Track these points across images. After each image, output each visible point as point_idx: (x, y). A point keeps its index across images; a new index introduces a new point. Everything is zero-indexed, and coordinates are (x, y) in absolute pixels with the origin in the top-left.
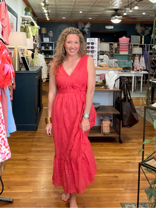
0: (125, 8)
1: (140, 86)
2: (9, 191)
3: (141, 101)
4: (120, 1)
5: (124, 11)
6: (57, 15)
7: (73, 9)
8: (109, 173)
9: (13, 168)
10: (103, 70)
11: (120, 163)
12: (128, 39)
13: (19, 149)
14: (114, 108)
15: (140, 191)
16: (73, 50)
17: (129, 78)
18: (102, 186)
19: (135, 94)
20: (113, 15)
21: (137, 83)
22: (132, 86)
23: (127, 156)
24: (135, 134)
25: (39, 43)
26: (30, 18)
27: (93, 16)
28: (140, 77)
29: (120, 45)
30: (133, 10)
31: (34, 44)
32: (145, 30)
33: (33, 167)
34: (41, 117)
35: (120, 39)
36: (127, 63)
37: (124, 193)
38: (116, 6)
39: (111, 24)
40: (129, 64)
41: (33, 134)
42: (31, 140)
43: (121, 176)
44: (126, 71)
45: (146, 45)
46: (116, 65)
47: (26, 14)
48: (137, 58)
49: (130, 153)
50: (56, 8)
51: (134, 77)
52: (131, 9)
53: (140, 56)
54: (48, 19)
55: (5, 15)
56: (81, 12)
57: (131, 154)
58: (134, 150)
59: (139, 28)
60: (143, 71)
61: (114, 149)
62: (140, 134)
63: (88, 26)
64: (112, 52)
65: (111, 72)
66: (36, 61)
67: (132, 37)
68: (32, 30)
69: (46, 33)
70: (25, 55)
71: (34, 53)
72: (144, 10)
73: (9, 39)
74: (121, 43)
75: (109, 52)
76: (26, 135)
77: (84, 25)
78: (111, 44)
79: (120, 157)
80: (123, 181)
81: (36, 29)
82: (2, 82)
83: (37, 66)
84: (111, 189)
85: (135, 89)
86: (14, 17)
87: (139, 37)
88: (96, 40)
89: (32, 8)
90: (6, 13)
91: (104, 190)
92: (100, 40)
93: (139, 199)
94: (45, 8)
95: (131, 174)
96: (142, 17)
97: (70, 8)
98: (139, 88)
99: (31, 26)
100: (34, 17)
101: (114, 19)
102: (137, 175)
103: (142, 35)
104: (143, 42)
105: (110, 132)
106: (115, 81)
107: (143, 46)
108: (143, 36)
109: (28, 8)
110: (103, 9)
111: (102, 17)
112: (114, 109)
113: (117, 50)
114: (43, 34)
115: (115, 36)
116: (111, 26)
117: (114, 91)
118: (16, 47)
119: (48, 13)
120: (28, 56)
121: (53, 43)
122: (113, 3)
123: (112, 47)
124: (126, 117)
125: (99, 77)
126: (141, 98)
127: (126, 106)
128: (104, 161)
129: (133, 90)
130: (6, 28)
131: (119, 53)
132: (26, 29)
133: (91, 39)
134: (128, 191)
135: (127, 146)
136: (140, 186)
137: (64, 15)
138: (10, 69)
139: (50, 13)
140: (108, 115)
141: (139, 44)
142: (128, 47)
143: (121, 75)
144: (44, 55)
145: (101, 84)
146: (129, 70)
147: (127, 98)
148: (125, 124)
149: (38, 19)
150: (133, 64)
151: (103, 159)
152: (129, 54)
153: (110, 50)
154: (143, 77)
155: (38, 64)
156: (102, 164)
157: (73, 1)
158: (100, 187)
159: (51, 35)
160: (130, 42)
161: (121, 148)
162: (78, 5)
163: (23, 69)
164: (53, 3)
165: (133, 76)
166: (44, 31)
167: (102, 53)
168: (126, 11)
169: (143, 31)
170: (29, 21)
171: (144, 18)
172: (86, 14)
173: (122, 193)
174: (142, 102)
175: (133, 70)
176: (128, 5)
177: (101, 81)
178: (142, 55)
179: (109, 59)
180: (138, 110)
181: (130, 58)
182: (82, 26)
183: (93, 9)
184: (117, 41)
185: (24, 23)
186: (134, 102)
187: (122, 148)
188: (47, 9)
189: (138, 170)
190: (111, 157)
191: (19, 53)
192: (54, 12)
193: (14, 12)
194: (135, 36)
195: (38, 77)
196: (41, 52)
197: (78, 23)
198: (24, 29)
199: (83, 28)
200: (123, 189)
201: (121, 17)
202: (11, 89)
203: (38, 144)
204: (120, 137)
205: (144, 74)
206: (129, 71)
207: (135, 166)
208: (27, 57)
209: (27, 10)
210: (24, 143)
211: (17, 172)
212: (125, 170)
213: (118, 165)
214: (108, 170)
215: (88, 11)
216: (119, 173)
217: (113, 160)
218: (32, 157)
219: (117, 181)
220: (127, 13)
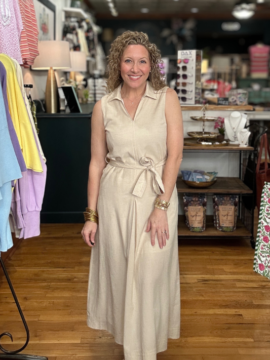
8: (226, 308)
9: (47, 295)
11: (247, 288)
13: (59, 258)
18: (211, 333)
37: (254, 347)
39: (235, 20)
42: (81, 241)
43: (248, 315)
47: (72, 5)
61: (237, 260)
76: (73, 233)
79: (247, 276)
80: (251, 325)
84: (229, 339)
86: (48, 11)
91: (215, 340)
118: (51, 68)
128: (216, 284)
134: (262, 344)
143: (252, 117)
151: (214, 279)
156: (213, 290)
158: (208, 336)
161: (249, 258)
172: (186, 3)
173: (250, 348)
184: (244, 51)
190: (230, 276)
199: (181, 29)
200: (252, 340)
201: (252, 6)
211: (53, 303)
212: (256, 303)
213: (244, 291)
214: (223, 301)
216: (245, 308)
217: (234, 282)
218: (81, 275)
219: (240, 324)
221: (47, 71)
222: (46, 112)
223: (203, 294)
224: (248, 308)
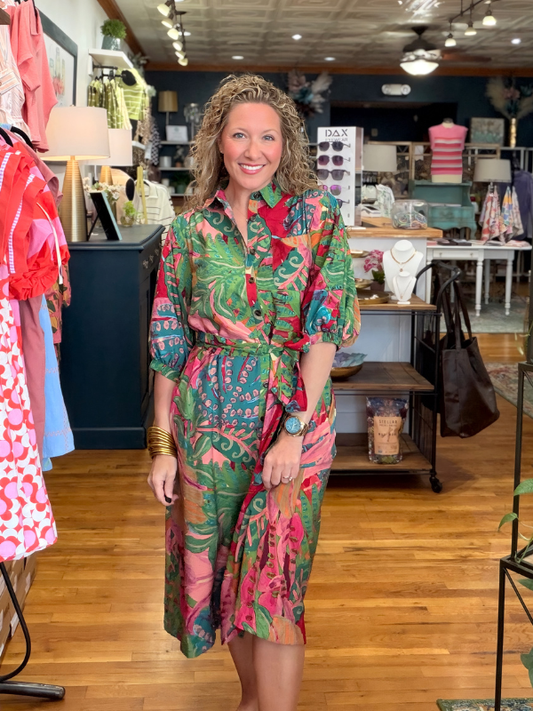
0: (451, 20)
1: (504, 294)
2: (51, 661)
3: (507, 344)
5: (446, 34)
6: (214, 47)
7: (269, 26)
8: (396, 597)
9: (65, 578)
10: (376, 238)
11: (434, 560)
12: (462, 130)
13: (85, 512)
14: (414, 369)
15: (505, 657)
17: (466, 266)
18: (371, 640)
19: (486, 321)
20: (410, 48)
21: (491, 283)
22: (473, 296)
23: (459, 535)
24: (487, 461)
25: (151, 146)
26: (121, 58)
27: (340, 52)
28: (502, 264)
29: (435, 149)
30: (477, 30)
31: (135, 149)
32: (519, 99)
33: (132, 577)
35: (434, 131)
36: (456, 214)
37: (450, 665)
38: (418, 17)
39: (403, 78)
40: (464, 215)
41: (134, 462)
42: (124, 481)
43: (438, 608)
44: (455, 240)
45: (522, 149)
46: (418, 222)
47: (106, 46)
48: (492, 195)
49: (471, 526)
50: (210, 25)
51: (484, 262)
52: (470, 25)
53: (502, 188)
54: (183, 61)
55: (35, 49)
56: (297, 37)
57: (473, 529)
58: (483, 515)
59: (498, 93)
60: (513, 242)
61: (416, 512)
62: (506, 460)
63: (321, 85)
64: (406, 175)
65: (404, 245)
66: (140, 209)
67: (475, 121)
68: (126, 99)
69: (176, 110)
70: (104, 188)
71: (135, 179)
72: (516, 28)
73: (48, 131)
74: (437, 145)
75: (396, 177)
76: (109, 466)
77: (307, 81)
78: (403, 147)
79: (434, 541)
80: (443, 625)
81: (140, 98)
82: (24, 280)
83: (146, 225)
84: (406, 652)
85: (487, 302)
86: (64, 54)
87: (500, 122)
88: (349, 134)
89: (126, 24)
90: (37, 43)
91: (380, 654)
92: (365, 135)
93: (503, 686)
94: (174, 24)
95: (475, 600)
96: (506, 52)
97: (259, 25)
98: (502, 301)
99: (123, 84)
100: (135, 53)
101: (412, 61)
102: (495, 603)
103: (509, 117)
104: (513, 141)
105: (399, 455)
106: (418, 277)
108: (514, 121)
109: (114, 23)
110: (373, 26)
111: (372, 52)
112: (415, 373)
113: (423, 169)
114: (165, 113)
115: (416, 118)
116: (404, 83)
117: (413, 312)
118: (73, 157)
119: (183, 40)
120: (114, 191)
122: (407, 5)
123: (407, 158)
124: (458, 401)
125: (362, 262)
126: (506, 336)
127: (454, 362)
128: (377, 556)
129: (478, 307)
130: (39, 93)
131: (429, 178)
132: (107, 98)
133: (333, 129)
134: (465, 659)
135: (459, 503)
136: (505, 643)
137: (240, 47)
138: (52, 234)
139: (189, 42)
140: (394, 396)
141: (498, 147)
142: (460, 158)
143: (437, 256)
144: (171, 185)
145: (369, 288)
146: (465, 237)
147: (458, 334)
148: (452, 425)
149: (147, 60)
150: (477, 217)
151: (369, 546)
152: (464, 181)
153: (399, 168)
154: (515, 262)
155: (149, 216)
156: (373, 566)
158: (367, 646)
159: (192, 118)
160: (468, 139)
161: (437, 508)
162: (287, 12)
163: (98, 236)
164: (201, 6)
165: (480, 258)
166: (169, 103)
167: (371, 179)
168: (455, 34)
169: (512, 102)
170: (116, 69)
171: (515, 56)
172: (314, 45)
173: (442, 665)
174: (510, 348)
175: (479, 237)
176: (462, 13)
177: (369, 277)
178: (512, 185)
179: (396, 199)
180: (496, 377)
181: (470, 195)
182: (300, 84)
183: (342, 26)
184: (422, 136)
185: (99, 75)
186: (482, 348)
187: (443, 508)
188: (181, 28)
189: (496, 585)
190: (403, 541)
191: (84, 180)
192: (204, 39)
193: (65, 37)
194: (487, 120)
195: (150, 262)
196: (159, 176)
197: (286, 75)
198: (101, 96)
199: (305, 93)
200: (446, 652)
201: (436, 53)
202: (56, 306)
204: (433, 472)
205: (516, 252)
206: (464, 241)
207: (487, 570)
208: (110, 194)
209: (109, 30)
210: (100, 493)
211: (77, 592)
212: (451, 586)
213: (428, 568)
214: (394, 584)
215: (322, 32)
216: (432, 596)
217: (410, 552)
218: (127, 542)
219: (423, 624)
220: (456, 39)
223: (355, 573)
224: (438, 597)
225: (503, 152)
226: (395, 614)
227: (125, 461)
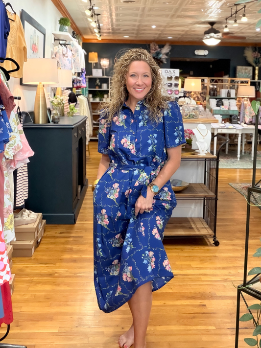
0: (226, 19)
1: (251, 150)
2: (19, 331)
4: (218, 9)
5: (224, 26)
6: (114, 31)
7: (140, 21)
8: (191, 299)
9: (29, 289)
11: (211, 281)
13: (43, 255)
15: (240, 331)
16: (141, 89)
18: (177, 322)
19: (242, 163)
20: (207, 33)
21: (245, 145)
22: (237, 150)
26: (68, 36)
27: (175, 34)
30: (239, 24)
32: (260, 57)
33: (62, 289)
34: (84, 202)
37: (216, 334)
38: (211, 17)
39: (204, 47)
41: (69, 231)
42: (63, 240)
43: (212, 305)
51: (242, 135)
52: (235, 21)
54: (99, 38)
56: (154, 27)
57: (231, 265)
59: (250, 55)
61: (203, 256)
63: (166, 50)
64: (205, 93)
67: (239, 68)
69: (97, 61)
75: (200, 94)
77: (159, 48)
79: (212, 271)
80: (214, 314)
84: (194, 328)
85: (243, 154)
87: (250, 68)
89: (72, 20)
91: (181, 328)
94: (94, 20)
95: (229, 301)
96: (254, 35)
97: (135, 21)
98: (250, 153)
101: (208, 39)
103: (255, 66)
104: (257, 77)
107: (257, 84)
108: (257, 68)
110: (190, 21)
111: (190, 35)
114: (92, 63)
115: (211, 66)
116: (205, 49)
117: (206, 159)
118: (40, 83)
121: (108, 79)
122: (206, 12)
128: (183, 278)
129: (239, 156)
134: (223, 331)
135: (224, 252)
137: (127, 32)
139: (103, 29)
141: (249, 80)
145: (184, 147)
149: (82, 37)
151: (180, 273)
153: (202, 89)
156: (181, 284)
157: (139, 8)
158: (175, 325)
160: (235, 76)
161: (214, 255)
162: (149, 14)
165: (239, 133)
168: (228, 26)
169: (257, 59)
170: (65, 41)
171: (258, 37)
172: (162, 31)
173: (212, 335)
176: (232, 15)
182: (156, 49)
183: (175, 22)
187: (216, 255)
190: (197, 271)
193: (39, 25)
194: (244, 67)
195: (79, 134)
197: (149, 45)
199: (158, 54)
200: (214, 328)
201: (220, 35)
203: (75, 247)
204: (215, 237)
209: (63, 22)
210: (51, 246)
211: (35, 296)
212: (219, 294)
213: (208, 285)
214: (190, 293)
215: (166, 24)
216: (209, 299)
217: (199, 277)
218: (61, 271)
219: (204, 313)
220: (229, 28)
221: (36, 86)
222: (34, 123)
223: (172, 287)
224: (212, 299)
225: (251, 83)
226: (191, 308)
227: (64, 230)
